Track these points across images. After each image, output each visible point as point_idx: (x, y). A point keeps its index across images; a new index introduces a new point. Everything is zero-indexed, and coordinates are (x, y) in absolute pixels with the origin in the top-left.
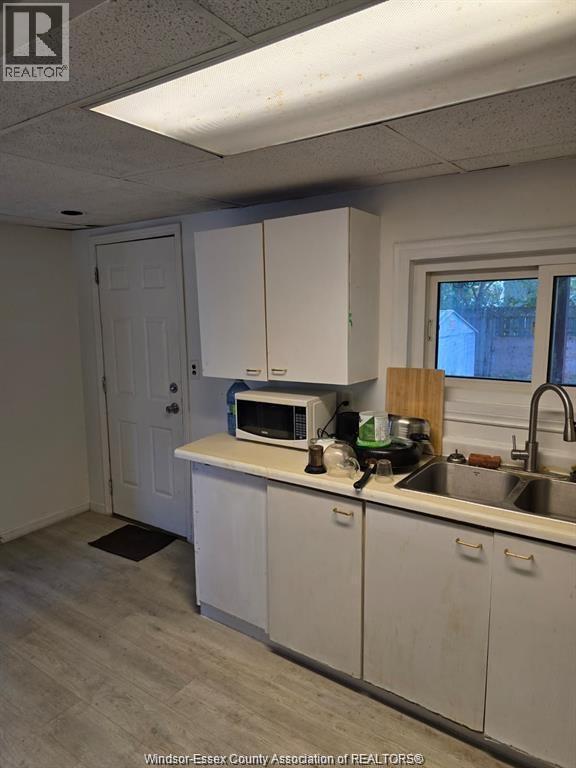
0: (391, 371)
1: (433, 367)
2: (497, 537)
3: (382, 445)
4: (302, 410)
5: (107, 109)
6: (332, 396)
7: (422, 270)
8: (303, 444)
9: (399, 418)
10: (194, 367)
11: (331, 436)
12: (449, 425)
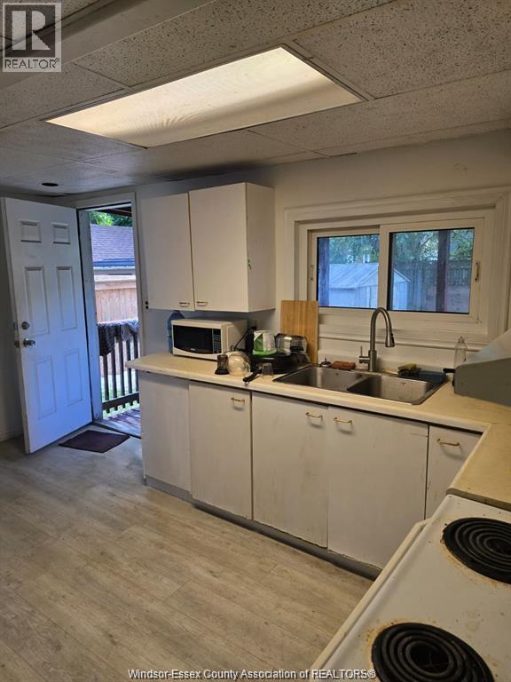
0: (284, 302)
1: (315, 299)
2: (330, 409)
3: (268, 354)
4: (218, 332)
5: (62, 121)
6: (244, 323)
7: (304, 229)
8: (215, 356)
9: (285, 335)
10: (147, 303)
11: (239, 350)
12: (323, 341)
